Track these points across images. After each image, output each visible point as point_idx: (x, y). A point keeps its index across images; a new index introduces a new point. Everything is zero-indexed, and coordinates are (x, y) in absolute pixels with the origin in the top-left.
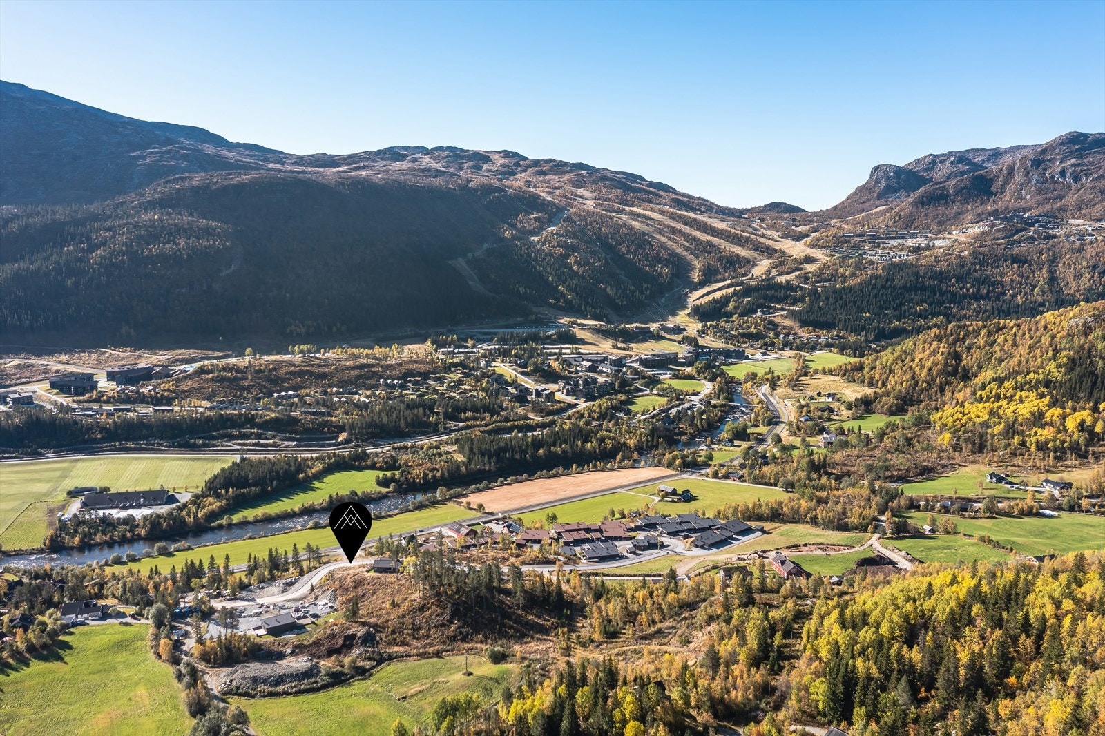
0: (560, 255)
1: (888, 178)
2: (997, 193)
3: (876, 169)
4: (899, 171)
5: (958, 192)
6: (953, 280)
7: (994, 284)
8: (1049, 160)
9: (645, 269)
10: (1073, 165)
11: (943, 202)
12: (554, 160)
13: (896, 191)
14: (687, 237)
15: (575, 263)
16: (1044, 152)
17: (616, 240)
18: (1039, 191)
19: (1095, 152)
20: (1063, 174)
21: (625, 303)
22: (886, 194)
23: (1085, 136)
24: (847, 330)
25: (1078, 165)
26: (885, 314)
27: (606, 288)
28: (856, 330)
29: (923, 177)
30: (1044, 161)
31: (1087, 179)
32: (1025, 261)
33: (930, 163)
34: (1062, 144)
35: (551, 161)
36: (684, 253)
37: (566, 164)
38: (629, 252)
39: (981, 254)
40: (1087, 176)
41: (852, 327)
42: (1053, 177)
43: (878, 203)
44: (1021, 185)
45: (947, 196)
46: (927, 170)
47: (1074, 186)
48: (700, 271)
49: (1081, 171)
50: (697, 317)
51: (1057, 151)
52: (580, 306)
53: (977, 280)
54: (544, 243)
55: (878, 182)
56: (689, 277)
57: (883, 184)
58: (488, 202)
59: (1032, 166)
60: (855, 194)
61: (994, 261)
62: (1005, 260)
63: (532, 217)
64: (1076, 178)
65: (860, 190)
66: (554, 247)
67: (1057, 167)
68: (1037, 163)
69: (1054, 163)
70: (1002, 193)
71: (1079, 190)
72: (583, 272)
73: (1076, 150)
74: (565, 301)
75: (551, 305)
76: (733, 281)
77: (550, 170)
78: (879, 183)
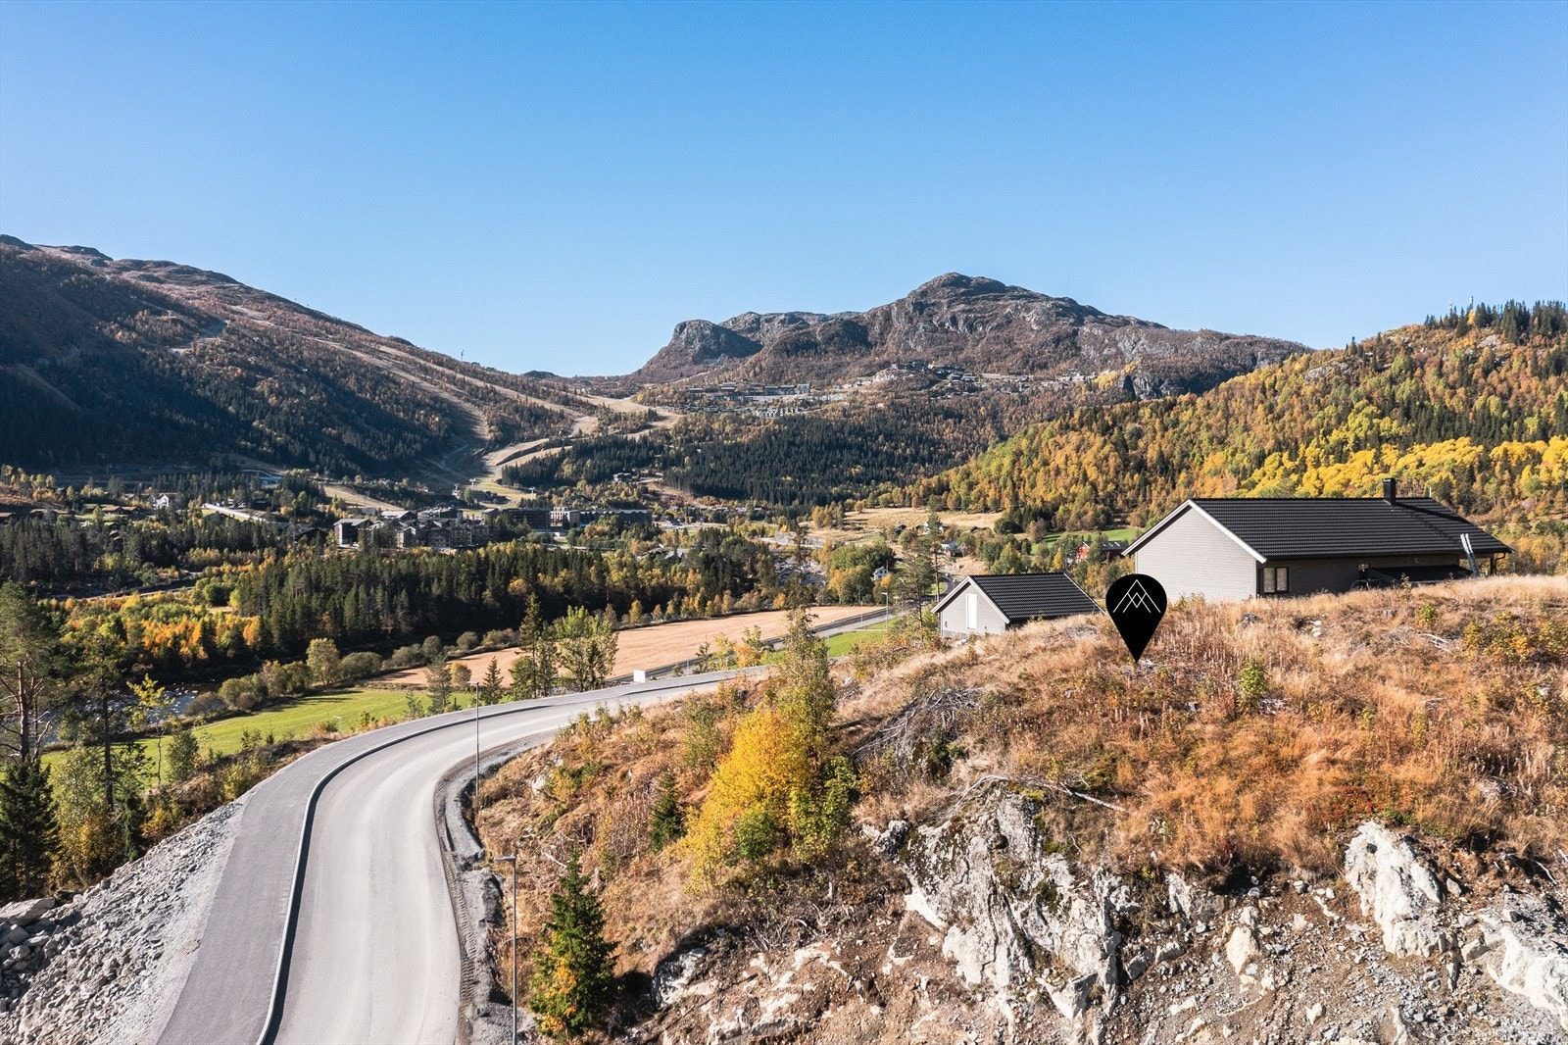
0: (236, 379)
1: (703, 337)
2: (876, 344)
3: (683, 326)
4: (717, 330)
5: (829, 340)
6: (881, 438)
7: (933, 443)
8: (933, 304)
9: (397, 417)
10: (963, 311)
11: (812, 351)
12: (174, 264)
13: (716, 355)
14: (452, 380)
15: (271, 392)
16: (924, 294)
17: (333, 370)
18: (932, 341)
19: (984, 298)
20: (954, 321)
21: (384, 457)
22: (703, 358)
23: (969, 280)
24: (768, 499)
25: (970, 311)
26: (813, 479)
27: (340, 435)
28: (782, 499)
29: (746, 340)
30: (927, 305)
31: (984, 328)
32: (961, 417)
33: (753, 322)
34: (944, 285)
35: (167, 264)
36: (455, 400)
37: (196, 271)
38: (361, 389)
39: (902, 405)
40: (984, 324)
41: (775, 496)
42: (942, 325)
43: (696, 368)
44: (906, 334)
45: (816, 345)
46: (750, 330)
47: (970, 337)
48: (491, 425)
49: (976, 318)
50: (516, 486)
51: (940, 293)
52: (305, 454)
53: (912, 437)
54: (201, 357)
55: (689, 342)
56: (475, 433)
57: (697, 346)
58: (65, 285)
59: (914, 310)
60: (660, 356)
61: (922, 416)
62: (936, 415)
63: (165, 318)
64: (971, 328)
65: (666, 352)
66: (222, 365)
67: (944, 311)
68: (920, 307)
69: (940, 308)
70: (883, 344)
71: (979, 341)
72: (291, 407)
73: (963, 294)
74: (273, 445)
75: (244, 451)
76: (554, 438)
77: (168, 277)
78: (692, 343)
